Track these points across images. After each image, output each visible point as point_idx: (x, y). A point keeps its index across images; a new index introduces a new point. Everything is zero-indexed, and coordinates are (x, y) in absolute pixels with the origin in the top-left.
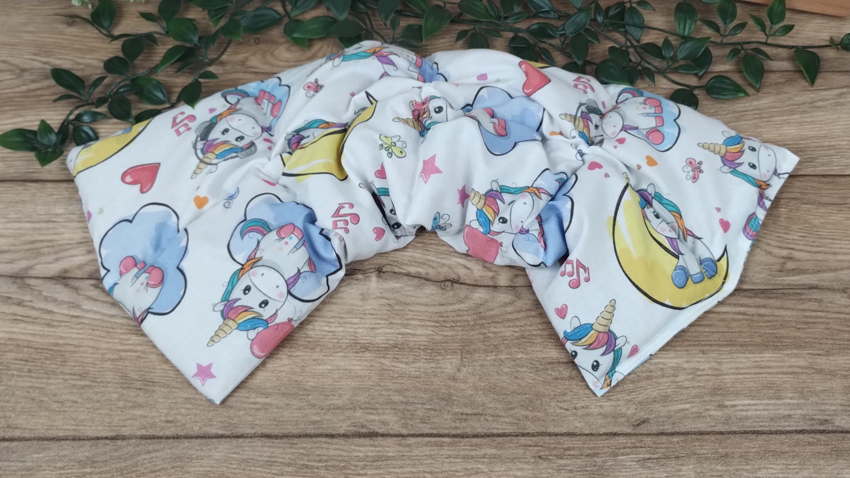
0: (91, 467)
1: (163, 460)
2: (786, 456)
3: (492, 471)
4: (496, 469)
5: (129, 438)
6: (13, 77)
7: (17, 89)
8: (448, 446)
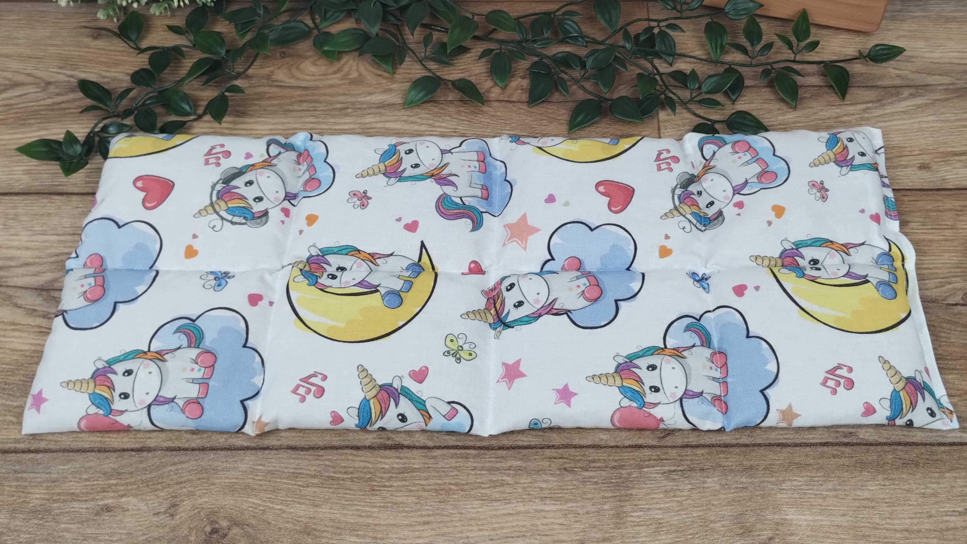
0: (117, 479)
1: (189, 471)
2: (811, 468)
3: (517, 483)
4: (521, 481)
5: (155, 450)
6: (38, 90)
7: (42, 103)
8: (474, 458)
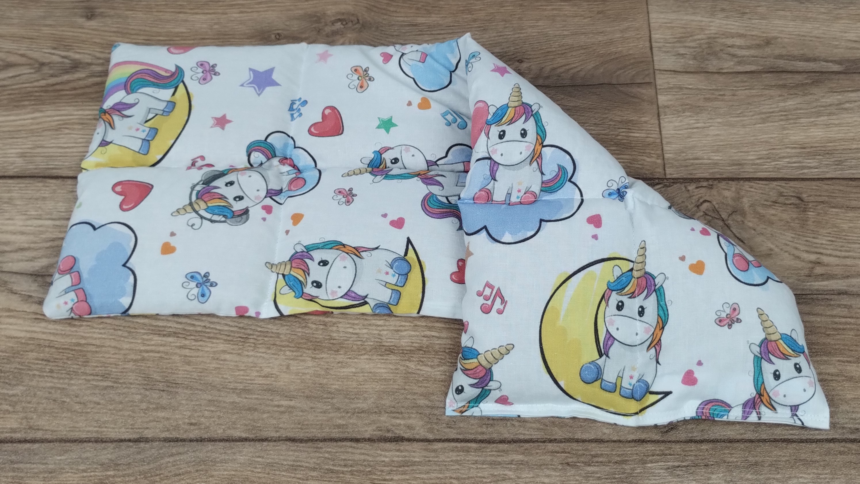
0: (114, 470)
1: (187, 463)
2: (817, 464)
3: (519, 478)
4: (523, 476)
5: (152, 441)
6: (32, 71)
7: (36, 84)
8: (475, 452)
